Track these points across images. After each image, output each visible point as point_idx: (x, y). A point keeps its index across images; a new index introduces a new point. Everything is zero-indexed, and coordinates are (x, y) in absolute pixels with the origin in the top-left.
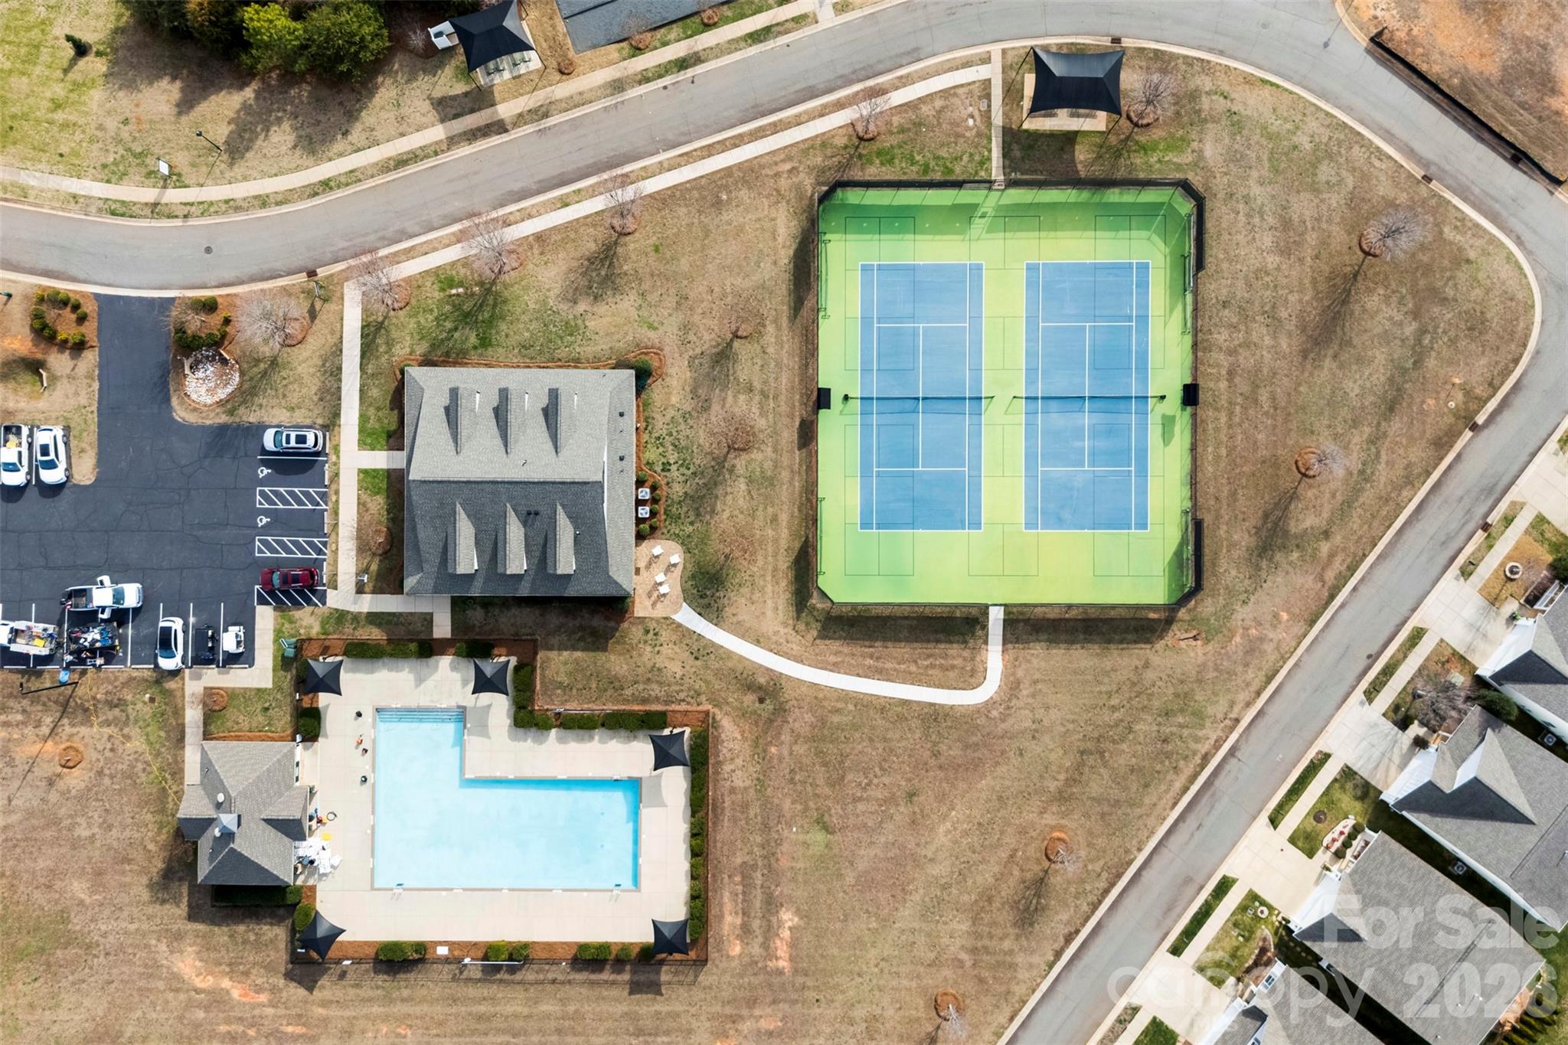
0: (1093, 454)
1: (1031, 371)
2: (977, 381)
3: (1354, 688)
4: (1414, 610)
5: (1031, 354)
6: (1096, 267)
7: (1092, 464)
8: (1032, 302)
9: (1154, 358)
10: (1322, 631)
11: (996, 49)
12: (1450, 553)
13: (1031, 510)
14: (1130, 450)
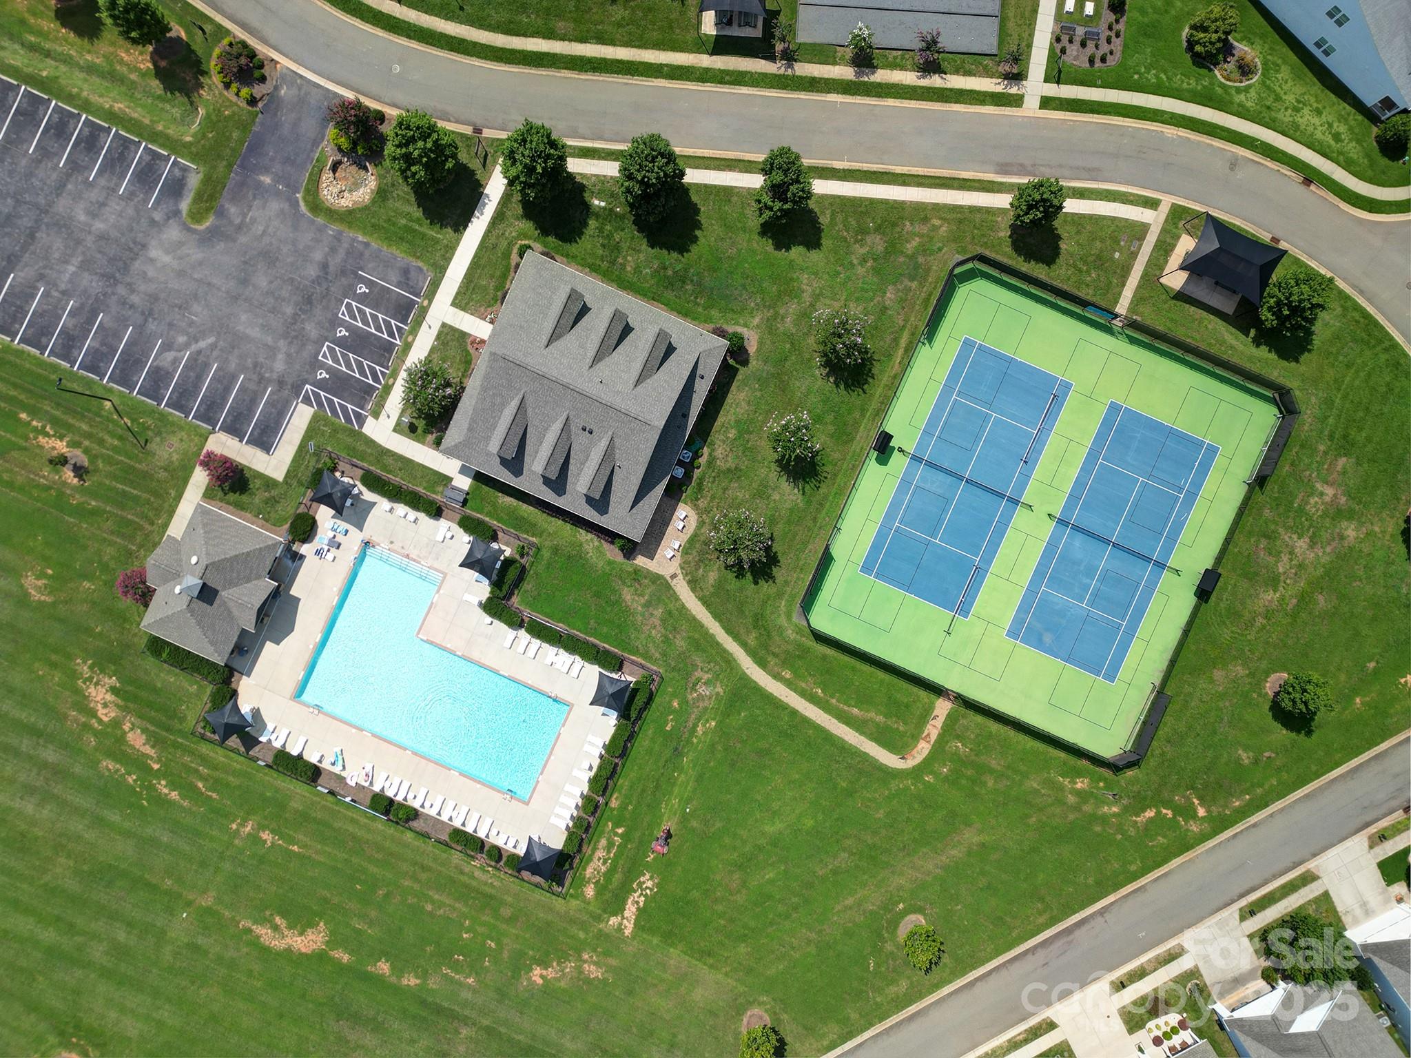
0: (1096, 595)
1: (1073, 497)
2: (1022, 486)
3: (1233, 902)
4: (1315, 855)
5: (1079, 484)
6: (1171, 432)
7: (1092, 604)
8: (1100, 437)
9: (1186, 535)
10: (1228, 840)
11: (1167, 201)
12: (1368, 818)
13: (1018, 622)
14: (1129, 605)
